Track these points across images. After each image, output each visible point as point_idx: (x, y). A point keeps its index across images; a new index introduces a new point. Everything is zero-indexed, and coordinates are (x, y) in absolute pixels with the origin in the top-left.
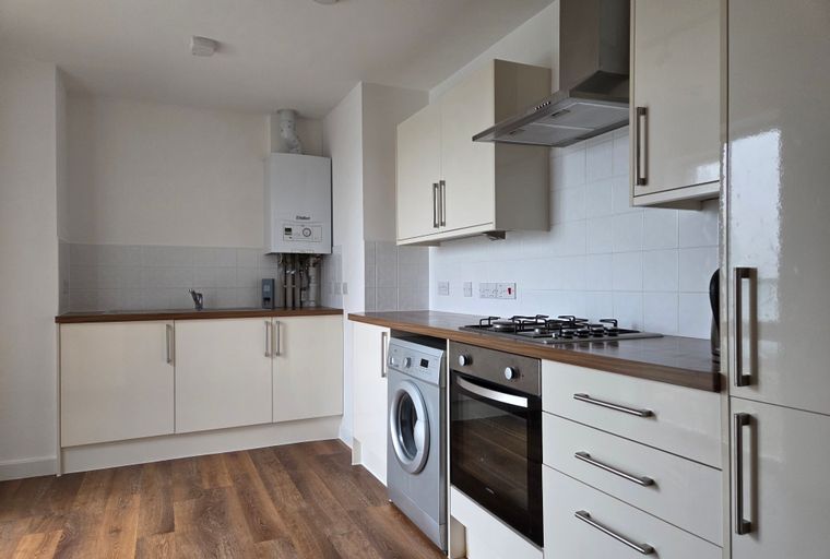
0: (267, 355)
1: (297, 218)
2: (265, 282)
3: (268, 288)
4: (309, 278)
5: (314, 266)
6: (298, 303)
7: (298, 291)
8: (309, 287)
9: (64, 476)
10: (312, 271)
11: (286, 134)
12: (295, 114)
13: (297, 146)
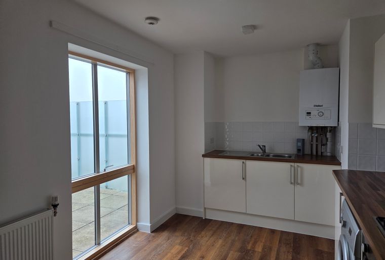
0: (291, 183)
1: (315, 106)
2: (298, 140)
3: (300, 144)
4: (327, 139)
5: (330, 132)
6: (319, 153)
7: (319, 146)
8: (327, 144)
9: (206, 219)
10: (329, 135)
11: (311, 57)
12: (318, 45)
13: (318, 63)
